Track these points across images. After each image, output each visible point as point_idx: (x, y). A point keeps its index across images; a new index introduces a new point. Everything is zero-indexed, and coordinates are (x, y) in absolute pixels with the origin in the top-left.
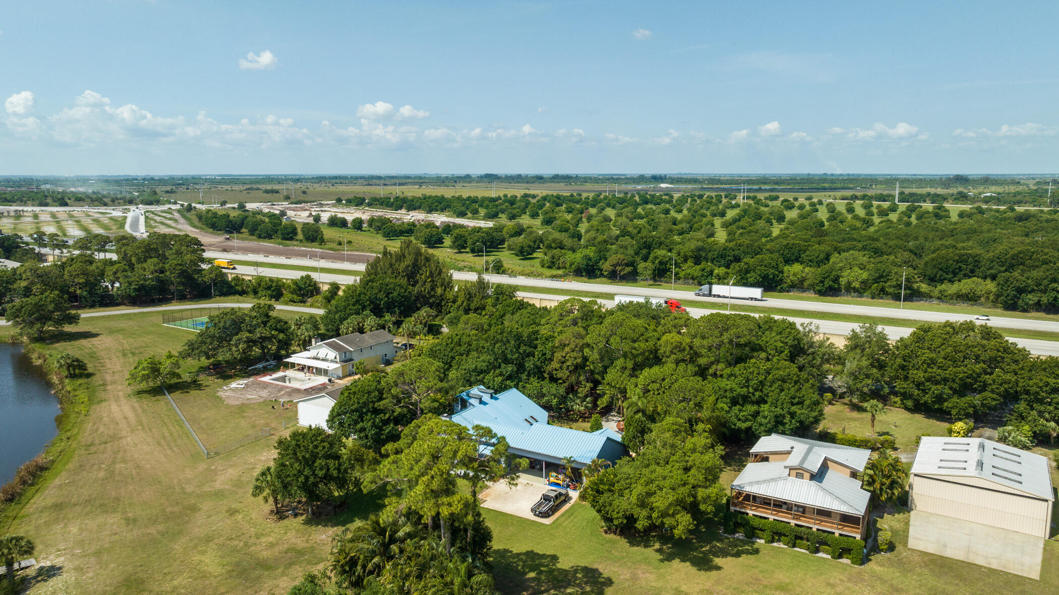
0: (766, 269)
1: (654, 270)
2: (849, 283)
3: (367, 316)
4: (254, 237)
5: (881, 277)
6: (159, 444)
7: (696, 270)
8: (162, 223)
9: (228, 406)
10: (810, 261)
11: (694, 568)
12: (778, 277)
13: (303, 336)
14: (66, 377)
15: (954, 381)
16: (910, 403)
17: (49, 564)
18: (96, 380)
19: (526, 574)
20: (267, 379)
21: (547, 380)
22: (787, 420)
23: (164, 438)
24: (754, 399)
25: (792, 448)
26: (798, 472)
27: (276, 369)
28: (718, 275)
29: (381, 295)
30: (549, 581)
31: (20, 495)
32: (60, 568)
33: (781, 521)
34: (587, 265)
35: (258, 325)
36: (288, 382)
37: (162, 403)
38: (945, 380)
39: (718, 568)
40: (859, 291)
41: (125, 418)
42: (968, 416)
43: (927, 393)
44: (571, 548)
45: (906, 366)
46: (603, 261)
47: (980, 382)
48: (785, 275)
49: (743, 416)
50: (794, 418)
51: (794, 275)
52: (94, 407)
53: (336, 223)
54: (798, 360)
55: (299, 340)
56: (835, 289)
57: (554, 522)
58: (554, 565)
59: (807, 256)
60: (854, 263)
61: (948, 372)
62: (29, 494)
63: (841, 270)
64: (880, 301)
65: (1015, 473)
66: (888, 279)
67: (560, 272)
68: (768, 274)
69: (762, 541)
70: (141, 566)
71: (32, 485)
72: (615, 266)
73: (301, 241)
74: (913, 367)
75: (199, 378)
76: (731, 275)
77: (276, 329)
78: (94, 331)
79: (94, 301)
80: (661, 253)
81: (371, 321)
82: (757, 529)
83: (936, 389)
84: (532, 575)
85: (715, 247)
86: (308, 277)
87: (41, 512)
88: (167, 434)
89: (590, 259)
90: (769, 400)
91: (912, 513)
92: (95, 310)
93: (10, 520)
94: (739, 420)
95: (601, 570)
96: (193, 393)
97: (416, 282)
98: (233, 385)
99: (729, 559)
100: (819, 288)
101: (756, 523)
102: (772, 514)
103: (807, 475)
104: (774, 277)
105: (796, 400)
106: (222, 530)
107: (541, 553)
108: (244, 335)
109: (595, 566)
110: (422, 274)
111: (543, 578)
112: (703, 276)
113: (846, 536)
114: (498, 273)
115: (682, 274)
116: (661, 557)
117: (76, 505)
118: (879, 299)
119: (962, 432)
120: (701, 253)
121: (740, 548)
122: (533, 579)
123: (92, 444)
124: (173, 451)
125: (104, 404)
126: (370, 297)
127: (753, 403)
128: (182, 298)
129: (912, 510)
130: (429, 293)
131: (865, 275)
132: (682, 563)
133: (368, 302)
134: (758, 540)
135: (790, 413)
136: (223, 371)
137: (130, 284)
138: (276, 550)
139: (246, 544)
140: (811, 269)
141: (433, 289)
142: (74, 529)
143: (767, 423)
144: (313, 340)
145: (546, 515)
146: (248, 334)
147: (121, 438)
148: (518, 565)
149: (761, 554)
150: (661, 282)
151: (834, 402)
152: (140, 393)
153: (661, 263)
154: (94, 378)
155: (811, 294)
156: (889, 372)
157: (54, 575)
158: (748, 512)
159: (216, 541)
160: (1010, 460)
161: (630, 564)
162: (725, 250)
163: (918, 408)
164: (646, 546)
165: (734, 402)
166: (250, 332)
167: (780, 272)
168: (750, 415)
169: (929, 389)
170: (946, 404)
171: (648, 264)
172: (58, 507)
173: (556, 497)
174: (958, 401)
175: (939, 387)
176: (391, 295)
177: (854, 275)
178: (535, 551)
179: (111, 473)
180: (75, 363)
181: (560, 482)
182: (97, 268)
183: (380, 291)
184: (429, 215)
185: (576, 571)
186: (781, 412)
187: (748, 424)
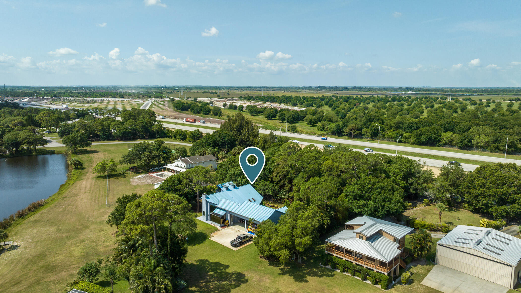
0: (431, 134)
1: (372, 133)
2: (478, 143)
3: (208, 148)
4: (192, 113)
5: (497, 140)
6: (92, 199)
7: (394, 134)
8: (158, 106)
9: (131, 185)
10: (459, 131)
11: (294, 280)
12: (437, 138)
13: (175, 156)
14: (74, 169)
15: (495, 196)
16: (472, 208)
17: (16, 244)
18: (85, 171)
19: (209, 272)
20: (154, 175)
21: (269, 182)
22: (380, 210)
23: (95, 197)
24: (365, 197)
25: (365, 223)
26: (360, 235)
27: (160, 170)
28: (405, 137)
29: (219, 139)
30: (217, 277)
31: (26, 215)
32: (19, 246)
33: (349, 261)
34: (338, 129)
35: (153, 150)
36: (164, 177)
37: (104, 182)
38: (490, 196)
39: (306, 281)
40: (484, 148)
41: (86, 187)
42: (503, 217)
43: (480, 202)
44: (239, 263)
45: (470, 187)
46: (346, 127)
47: (511, 198)
48: (442, 137)
49: (357, 206)
50: (383, 209)
51: (447, 138)
52: (77, 182)
53: (233, 107)
54: (409, 180)
55: (173, 158)
56: (469, 146)
57: (238, 250)
58: (225, 270)
59: (458, 128)
60: (483, 132)
61: (491, 191)
62: (29, 215)
63: (474, 136)
64: (496, 153)
65: (500, 249)
66: (501, 142)
67: (325, 133)
68: (431, 137)
69: (339, 271)
70: (50, 249)
71: (33, 211)
72: (351, 130)
73: (211, 115)
74: (473, 187)
75: (126, 173)
76: (412, 137)
77: (163, 152)
78: (98, 150)
79: (105, 138)
80: (376, 124)
81: (209, 150)
82: (336, 264)
83: (484, 200)
84: (211, 273)
85: (406, 122)
86: (198, 130)
87: (29, 223)
88: (97, 195)
89: (339, 126)
90: (372, 198)
91: (436, 266)
92: (104, 142)
93: (16, 225)
94: (356, 208)
95: (246, 275)
96: (120, 178)
97: (241, 134)
98: (139, 176)
99: (316, 277)
100: (460, 145)
101: (336, 261)
102: (344, 257)
103: (364, 238)
104: (435, 139)
105: (387, 200)
106: (92, 238)
107: (222, 263)
108: (146, 153)
109: (244, 273)
110: (244, 130)
111: (216, 275)
112: (397, 137)
113: (380, 273)
114: (294, 132)
115: (386, 136)
116: (281, 272)
117: (43, 221)
118: (495, 153)
119: (485, 224)
120: (400, 125)
121: (325, 273)
122: (211, 275)
123: (66, 197)
124: (95, 202)
125: (81, 181)
126: (214, 140)
127: (365, 200)
128: (143, 138)
129: (437, 264)
130: (246, 139)
131: (487, 139)
132: (289, 277)
133: (212, 142)
134: (337, 270)
135: (381, 206)
136: (137, 171)
137: (120, 131)
138: (108, 248)
139: (97, 245)
140: (457, 135)
141: (249, 138)
142: (35, 231)
143: (368, 211)
144: (179, 158)
145: (236, 246)
146: (148, 153)
147: (78, 195)
148: (208, 268)
149: (334, 277)
150: (375, 139)
151: (431, 204)
152: (98, 177)
153: (375, 129)
154: (85, 170)
155: (456, 149)
156: (461, 190)
157: (15, 249)
158: (334, 254)
159: (86, 242)
160: (503, 242)
161: (262, 274)
162: (412, 123)
163: (476, 211)
164: (276, 266)
165: (355, 198)
166: (150, 152)
167: (439, 136)
168: (361, 205)
169: (481, 200)
170: (490, 210)
171: (369, 130)
172: (36, 221)
173: (244, 238)
174: (497, 208)
175: (486, 199)
176: (224, 139)
177: (482, 139)
178: (220, 262)
179: (65, 209)
180: (77, 163)
181: (252, 231)
182: (108, 123)
183: (219, 137)
184: (280, 105)
185: (233, 274)
186: (377, 205)
187: (359, 210)
